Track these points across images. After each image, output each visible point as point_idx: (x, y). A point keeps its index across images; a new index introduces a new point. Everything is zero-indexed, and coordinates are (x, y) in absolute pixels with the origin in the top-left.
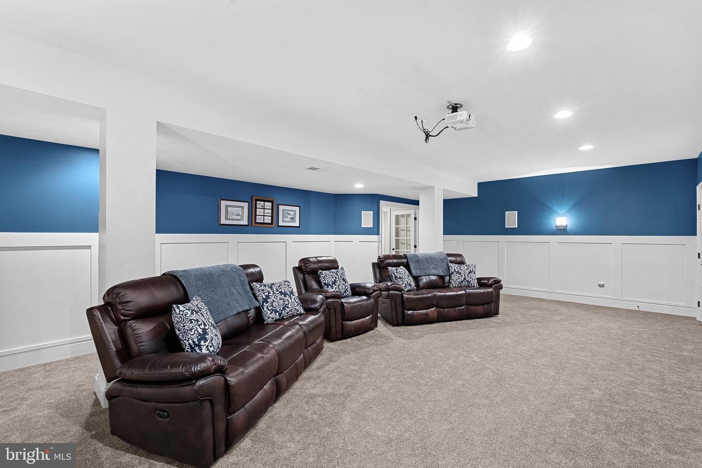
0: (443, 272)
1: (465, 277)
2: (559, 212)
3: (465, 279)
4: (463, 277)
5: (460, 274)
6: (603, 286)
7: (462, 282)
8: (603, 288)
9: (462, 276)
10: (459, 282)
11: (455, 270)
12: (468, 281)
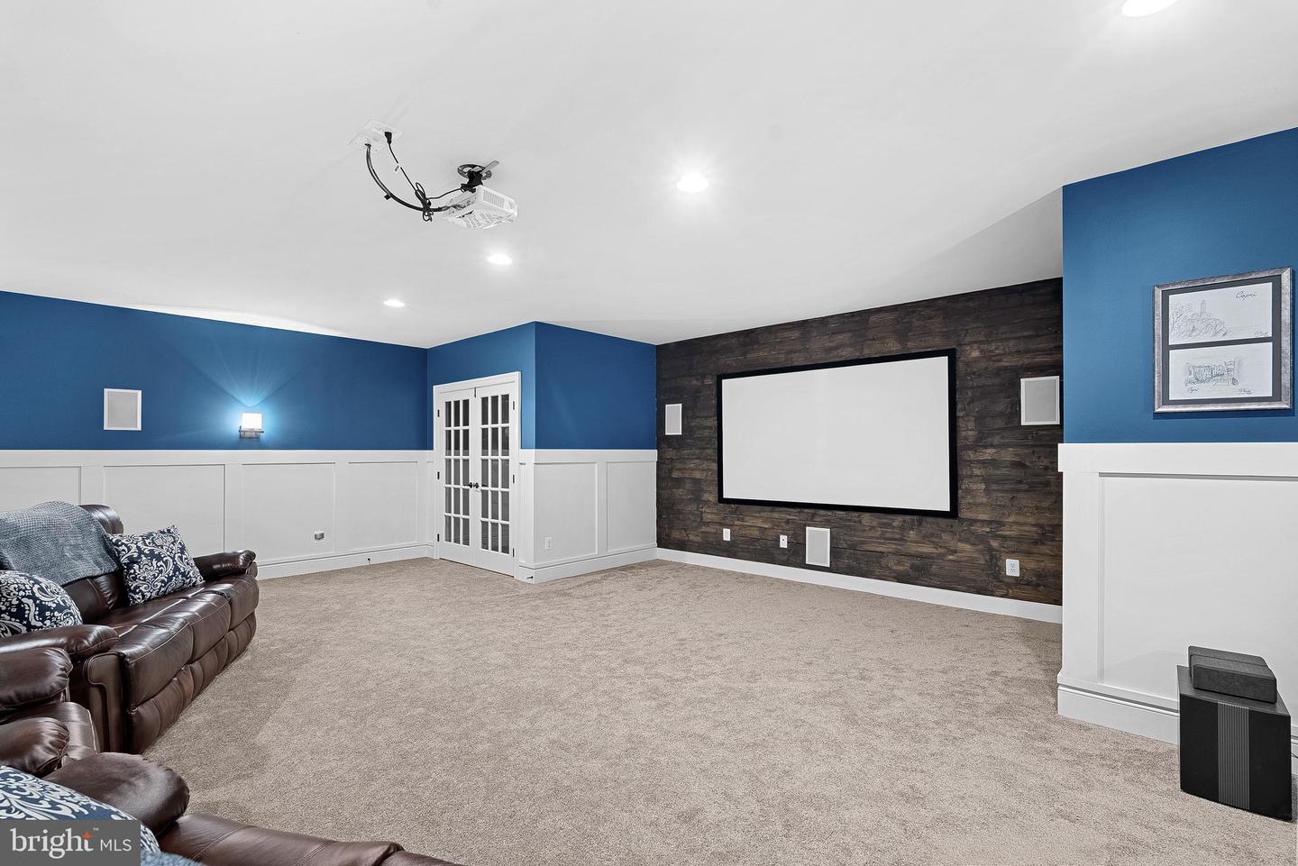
0: (98, 564)
1: (175, 565)
2: (243, 400)
3: (176, 569)
4: (171, 566)
5: (159, 558)
6: (322, 536)
7: (170, 578)
8: (322, 541)
9: (166, 563)
10: (163, 581)
11: (140, 552)
12: (183, 574)
